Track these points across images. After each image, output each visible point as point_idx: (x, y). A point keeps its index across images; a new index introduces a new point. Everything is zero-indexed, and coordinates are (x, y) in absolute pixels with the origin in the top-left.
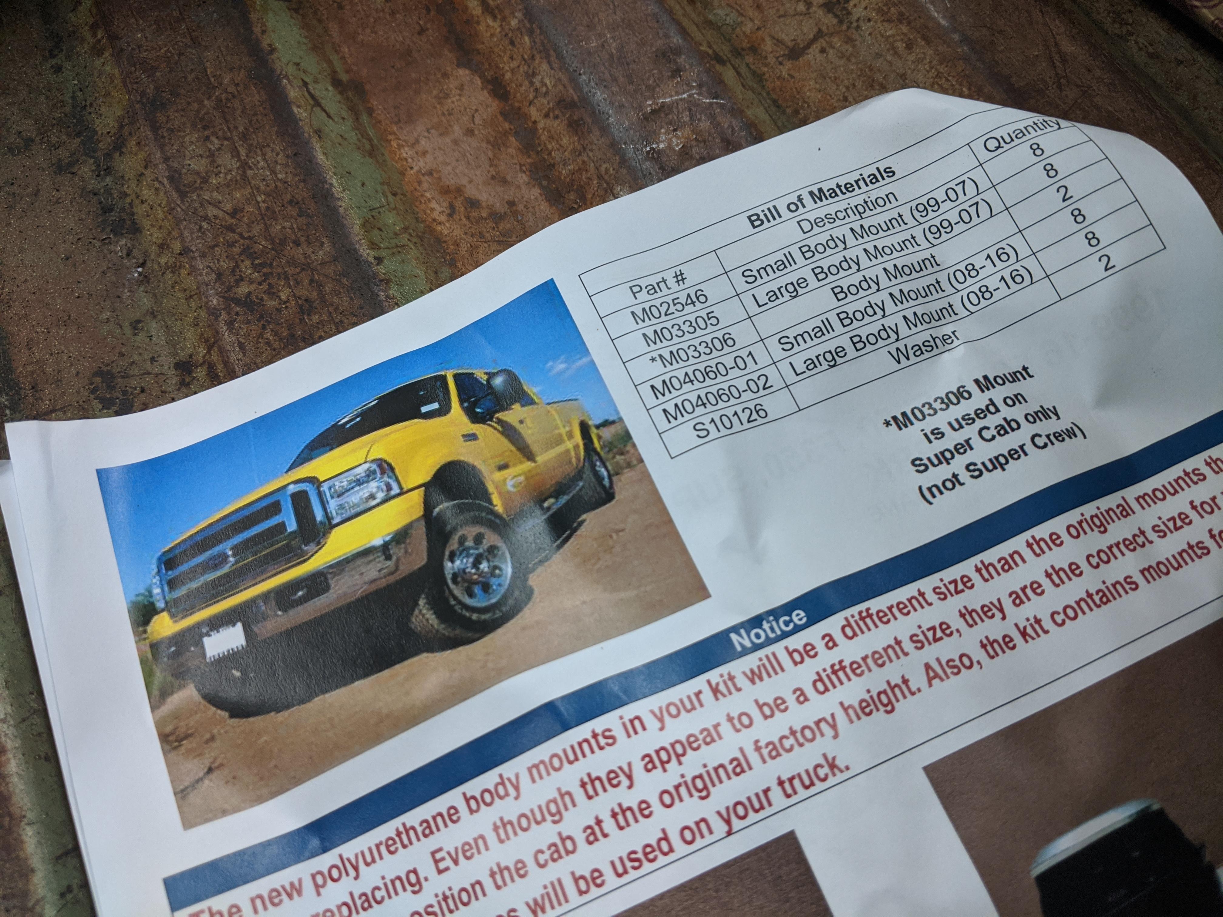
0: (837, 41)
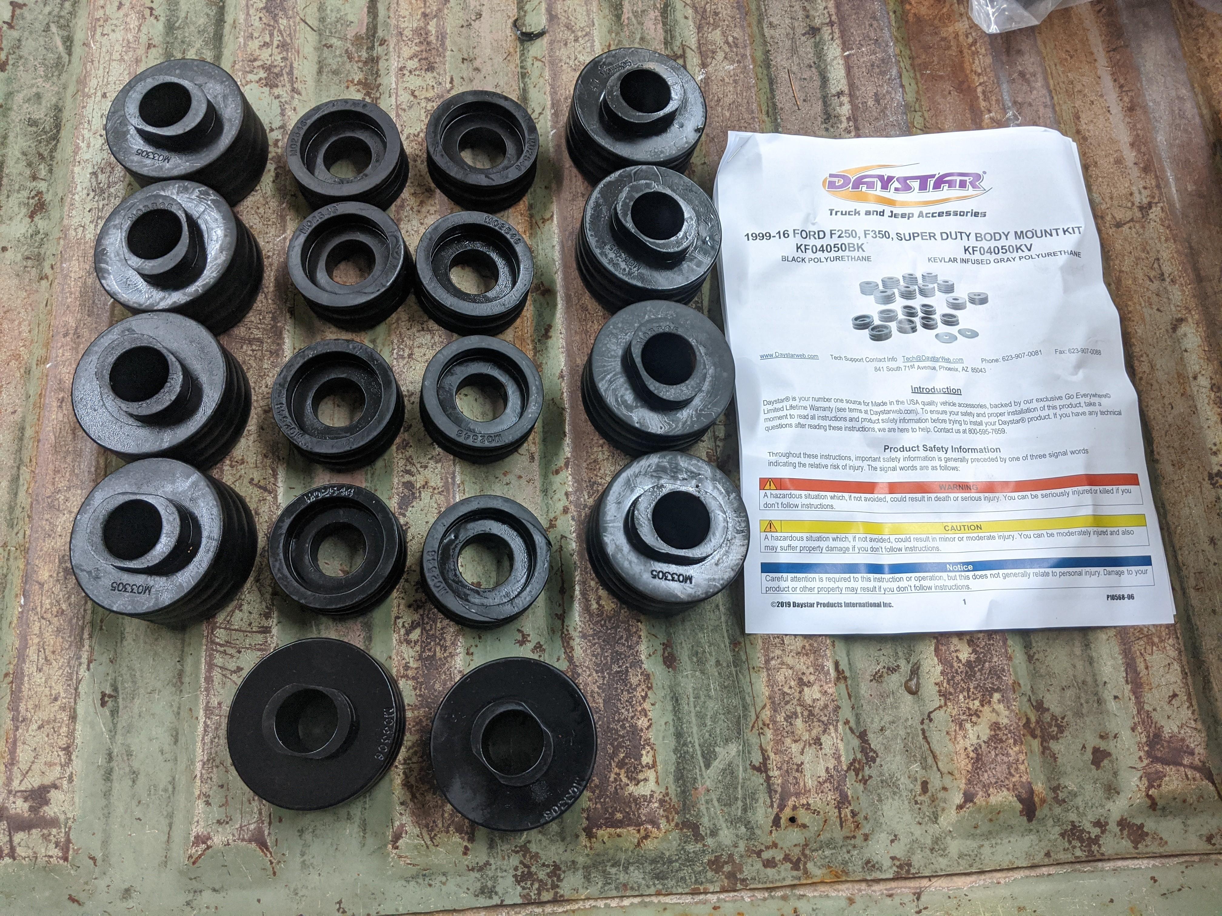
0: (1137, 225)
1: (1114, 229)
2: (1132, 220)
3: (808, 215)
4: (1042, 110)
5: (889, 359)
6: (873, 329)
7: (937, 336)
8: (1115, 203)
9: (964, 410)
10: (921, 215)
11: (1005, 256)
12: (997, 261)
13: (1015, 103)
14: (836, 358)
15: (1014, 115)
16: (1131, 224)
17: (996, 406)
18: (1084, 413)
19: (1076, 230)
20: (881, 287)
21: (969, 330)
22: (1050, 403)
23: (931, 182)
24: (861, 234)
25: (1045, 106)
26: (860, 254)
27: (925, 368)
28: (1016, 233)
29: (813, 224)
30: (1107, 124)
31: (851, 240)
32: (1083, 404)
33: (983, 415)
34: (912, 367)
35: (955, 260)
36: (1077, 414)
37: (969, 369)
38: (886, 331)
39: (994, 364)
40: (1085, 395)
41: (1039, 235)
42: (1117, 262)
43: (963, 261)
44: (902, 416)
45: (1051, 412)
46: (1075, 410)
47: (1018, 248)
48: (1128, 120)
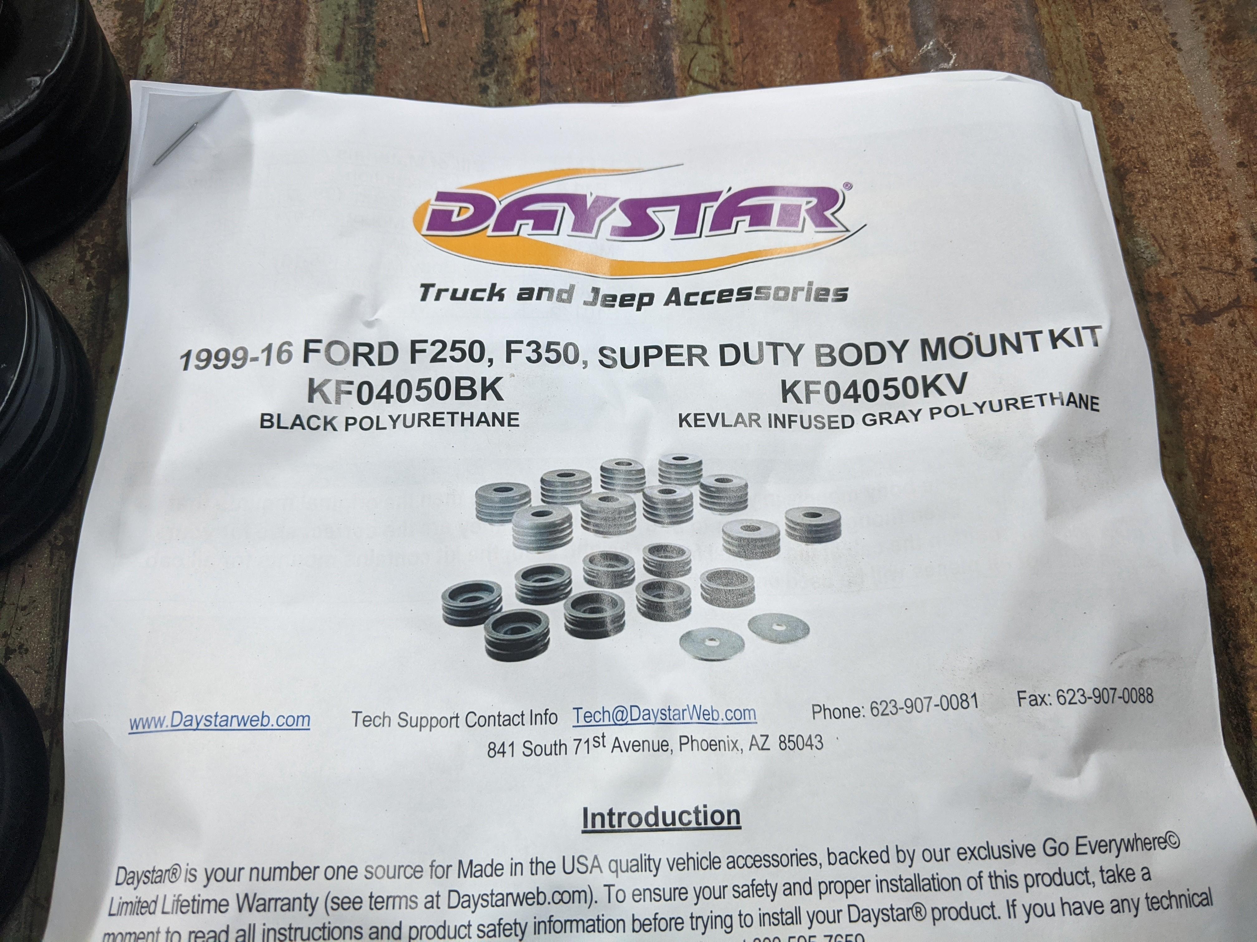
0: (1251, 318)
1: (1191, 327)
2: (1236, 303)
3: (355, 300)
4: (1008, 37)
5: (535, 718)
6: (496, 626)
7: (687, 638)
8: (1193, 259)
9: (742, 877)
10: (674, 297)
11: (893, 408)
12: (870, 420)
13: (943, 20)
14: (368, 721)
15: (938, 48)
16: (1235, 314)
17: (845, 859)
18: (1096, 907)
19: (1086, 335)
20: (536, 501)
21: (782, 618)
22: (999, 866)
23: (709, 211)
24: (495, 350)
25: (1017, 30)
26: (490, 405)
27: (636, 746)
28: (925, 343)
29: (369, 324)
30: (1170, 74)
31: (467, 368)
32: (1095, 876)
33: (805, 888)
34: (599, 742)
35: (755, 419)
36: (1077, 909)
37: (773, 743)
38: (535, 631)
39: (848, 722)
40: (1102, 846)
41: (986, 347)
42: (1200, 414)
43: (778, 421)
44: (543, 913)
45: (1001, 896)
46: (1072, 894)
47: (929, 385)
48: (1220, 61)
